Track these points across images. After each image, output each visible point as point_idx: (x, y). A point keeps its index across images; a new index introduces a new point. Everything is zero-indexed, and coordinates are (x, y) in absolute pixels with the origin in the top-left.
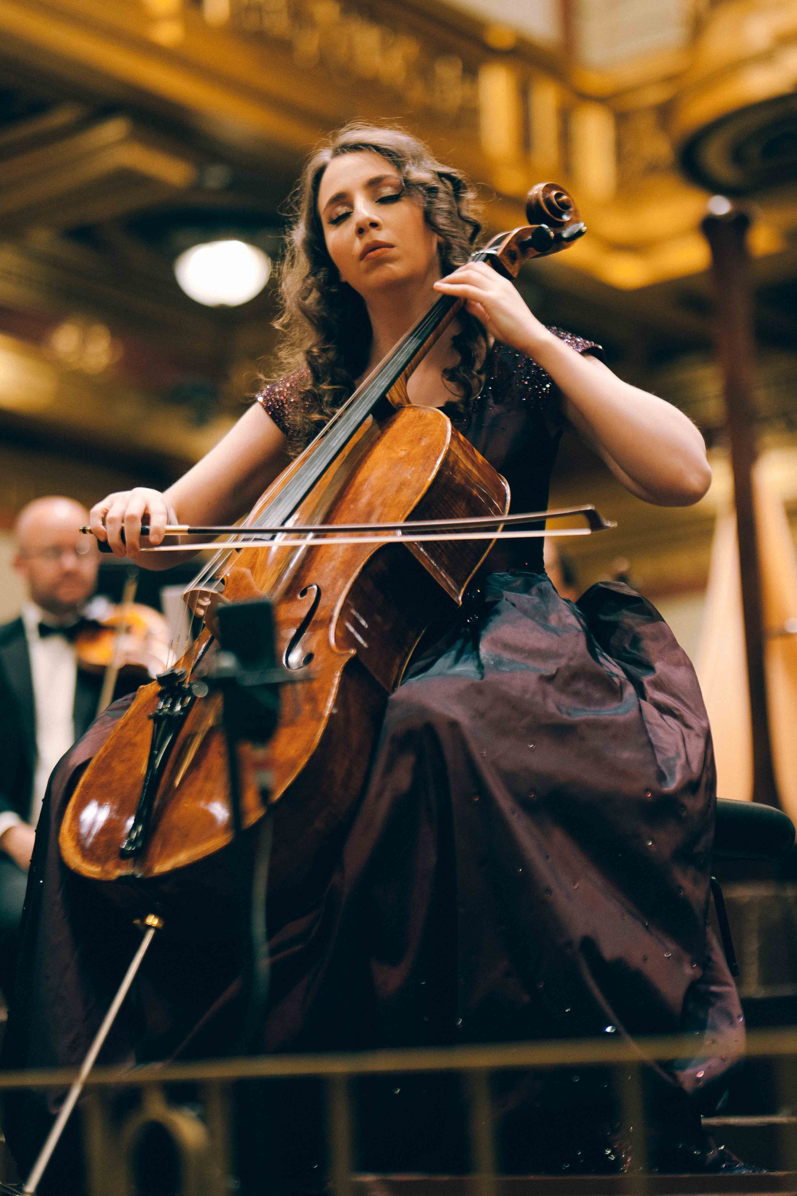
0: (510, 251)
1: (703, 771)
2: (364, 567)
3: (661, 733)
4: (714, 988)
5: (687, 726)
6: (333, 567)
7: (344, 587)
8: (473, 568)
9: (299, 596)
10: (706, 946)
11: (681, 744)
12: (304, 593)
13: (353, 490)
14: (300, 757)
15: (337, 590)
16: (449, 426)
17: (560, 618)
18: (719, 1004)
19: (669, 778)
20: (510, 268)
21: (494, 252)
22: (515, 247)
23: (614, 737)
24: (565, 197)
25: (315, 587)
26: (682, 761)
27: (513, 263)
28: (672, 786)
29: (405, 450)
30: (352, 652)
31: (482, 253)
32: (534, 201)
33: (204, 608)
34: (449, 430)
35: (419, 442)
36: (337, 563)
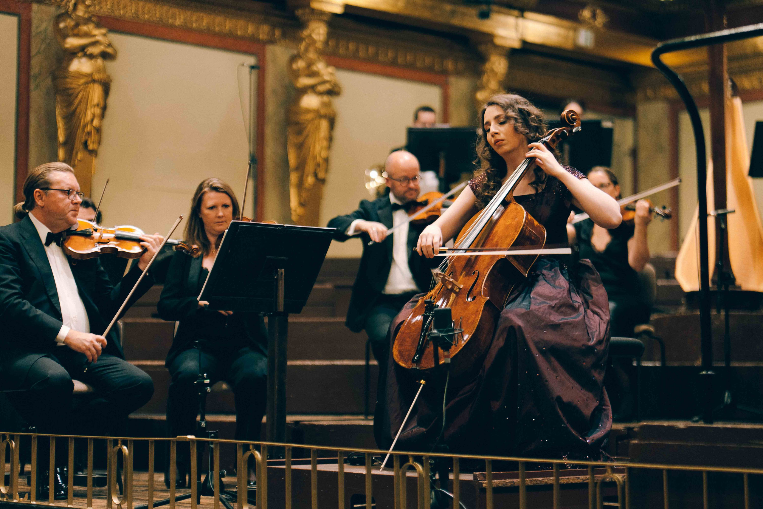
0: (552, 139)
1: (604, 336)
2: (494, 266)
3: (592, 322)
4: (604, 407)
5: (601, 319)
6: (484, 265)
7: (487, 273)
9: (472, 275)
10: (602, 393)
11: (598, 326)
12: (474, 273)
13: (492, 235)
15: (484, 273)
16: (525, 213)
17: (559, 282)
18: (605, 412)
19: (591, 340)
20: (552, 146)
21: (547, 140)
22: (554, 138)
23: (573, 327)
24: (574, 116)
25: (477, 272)
26: (597, 333)
27: (554, 144)
28: (592, 343)
29: (510, 222)
30: (488, 298)
31: (543, 141)
32: (563, 117)
33: (441, 278)
34: (525, 216)
35: (515, 220)
36: (485, 263)
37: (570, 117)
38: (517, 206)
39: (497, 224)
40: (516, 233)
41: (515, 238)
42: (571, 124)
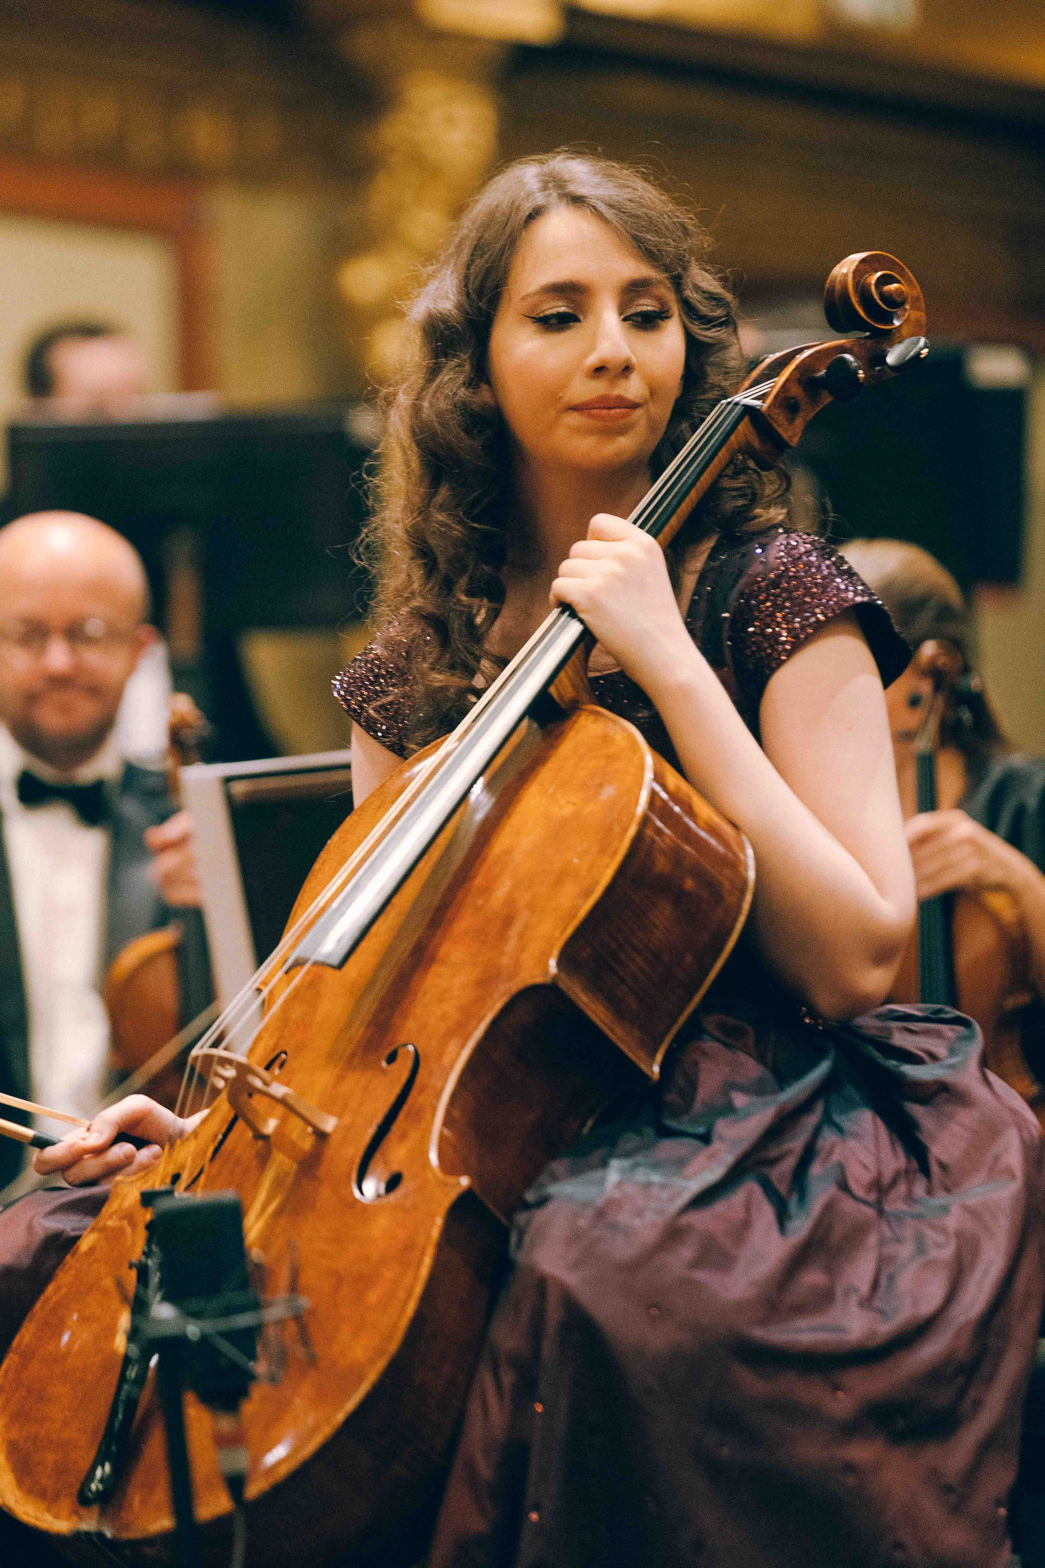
0: (788, 398)
2: (495, 1023)
6: (444, 1017)
7: (458, 1055)
8: (680, 1013)
9: (384, 1064)
12: (392, 1058)
13: (484, 868)
14: (372, 1361)
15: (446, 1060)
20: (786, 430)
21: (757, 403)
22: (796, 391)
24: (894, 285)
25: (411, 1048)
27: (791, 421)
29: (574, 804)
30: (465, 1181)
31: (737, 404)
32: (838, 287)
33: (226, 1079)
34: (649, 775)
35: (597, 793)
36: (451, 1008)
37: (873, 288)
38: (610, 725)
39: (509, 816)
40: (606, 860)
41: (597, 883)
42: (880, 322)
